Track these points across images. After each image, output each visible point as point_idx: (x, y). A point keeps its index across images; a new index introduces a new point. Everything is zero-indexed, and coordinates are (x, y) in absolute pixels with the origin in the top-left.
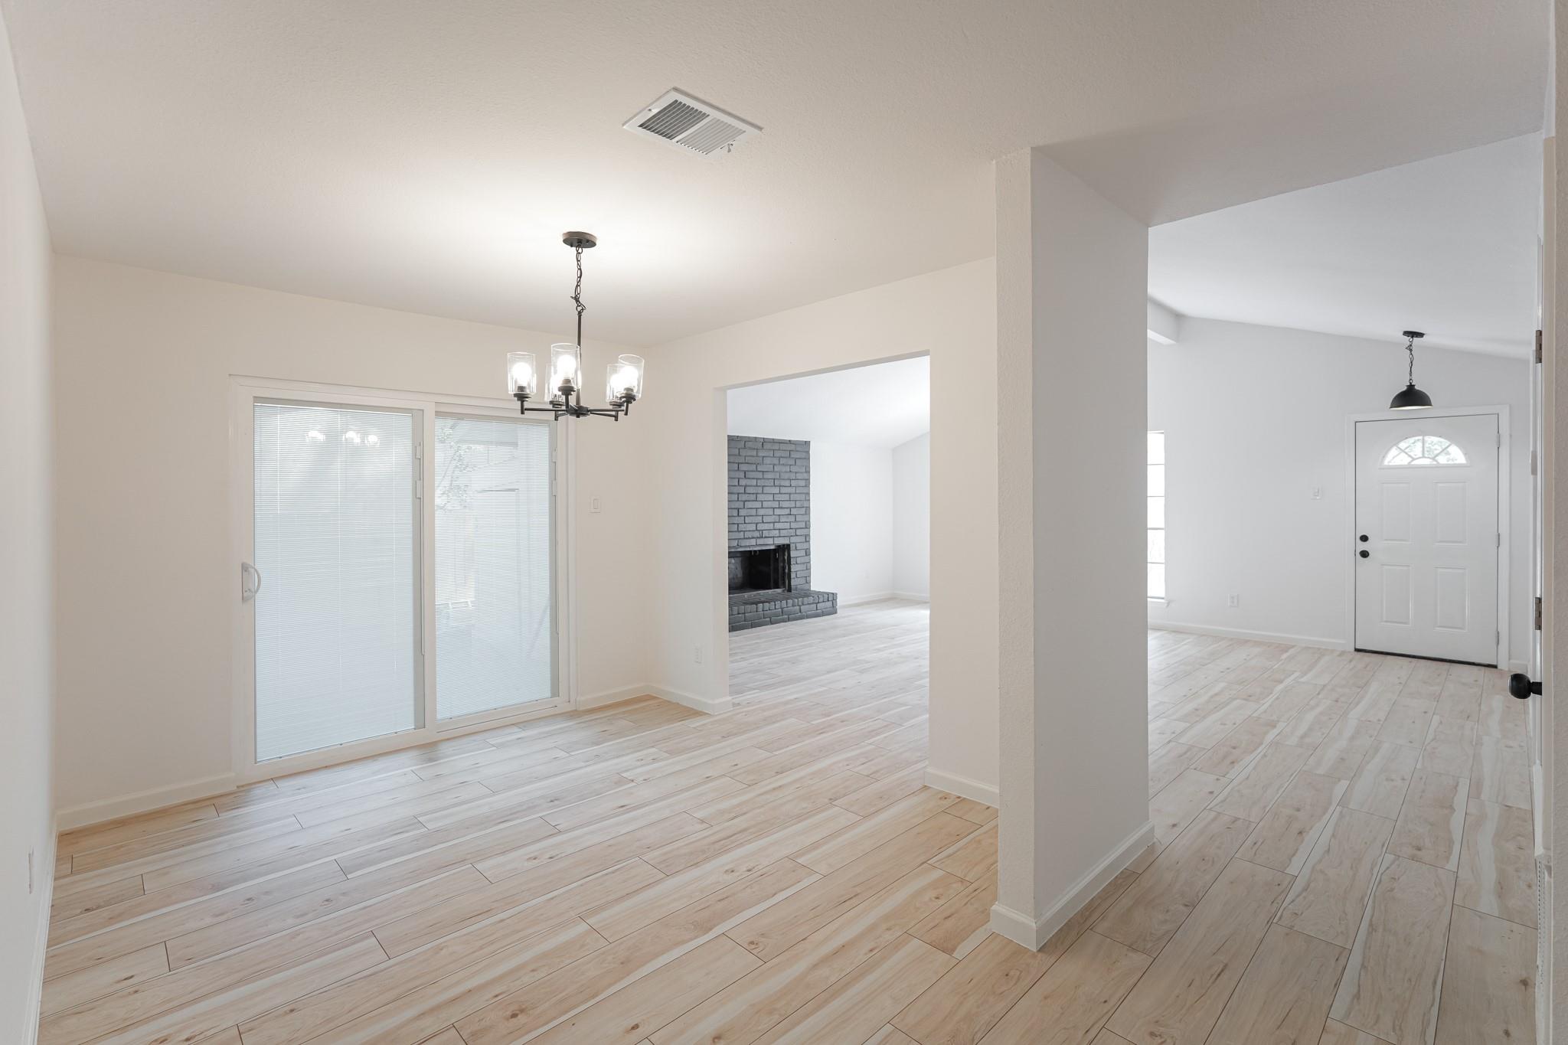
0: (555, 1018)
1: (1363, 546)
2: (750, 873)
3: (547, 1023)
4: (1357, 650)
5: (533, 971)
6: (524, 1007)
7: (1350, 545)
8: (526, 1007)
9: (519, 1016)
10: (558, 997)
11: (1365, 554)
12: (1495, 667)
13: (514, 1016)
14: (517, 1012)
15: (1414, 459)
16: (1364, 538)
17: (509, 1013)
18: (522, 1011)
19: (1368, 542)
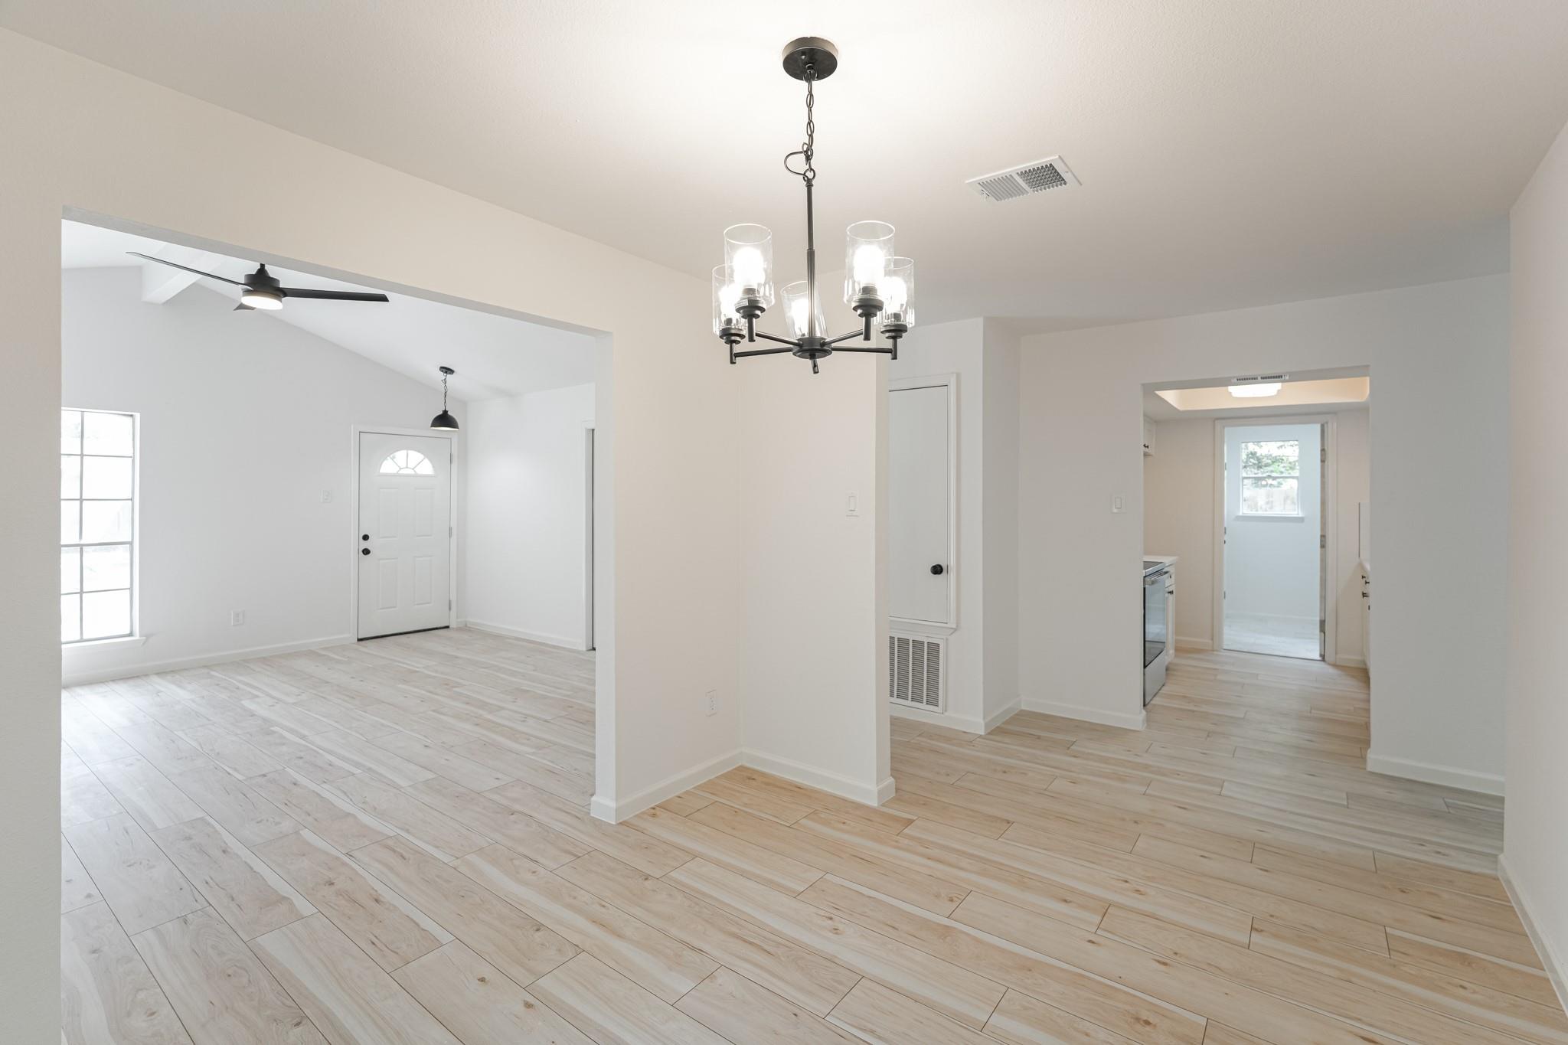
0: (1125, 992)
1: (365, 545)
2: (833, 916)
3: (1135, 996)
4: (360, 640)
5: (1087, 1035)
6: (1132, 1020)
7: (355, 545)
8: (1132, 1018)
9: (1145, 1018)
10: (1101, 999)
11: (366, 552)
12: (447, 627)
13: (1147, 1023)
14: (1142, 1022)
15: (401, 469)
16: (366, 538)
17: (1148, 1028)
18: (1138, 1019)
19: (369, 540)
